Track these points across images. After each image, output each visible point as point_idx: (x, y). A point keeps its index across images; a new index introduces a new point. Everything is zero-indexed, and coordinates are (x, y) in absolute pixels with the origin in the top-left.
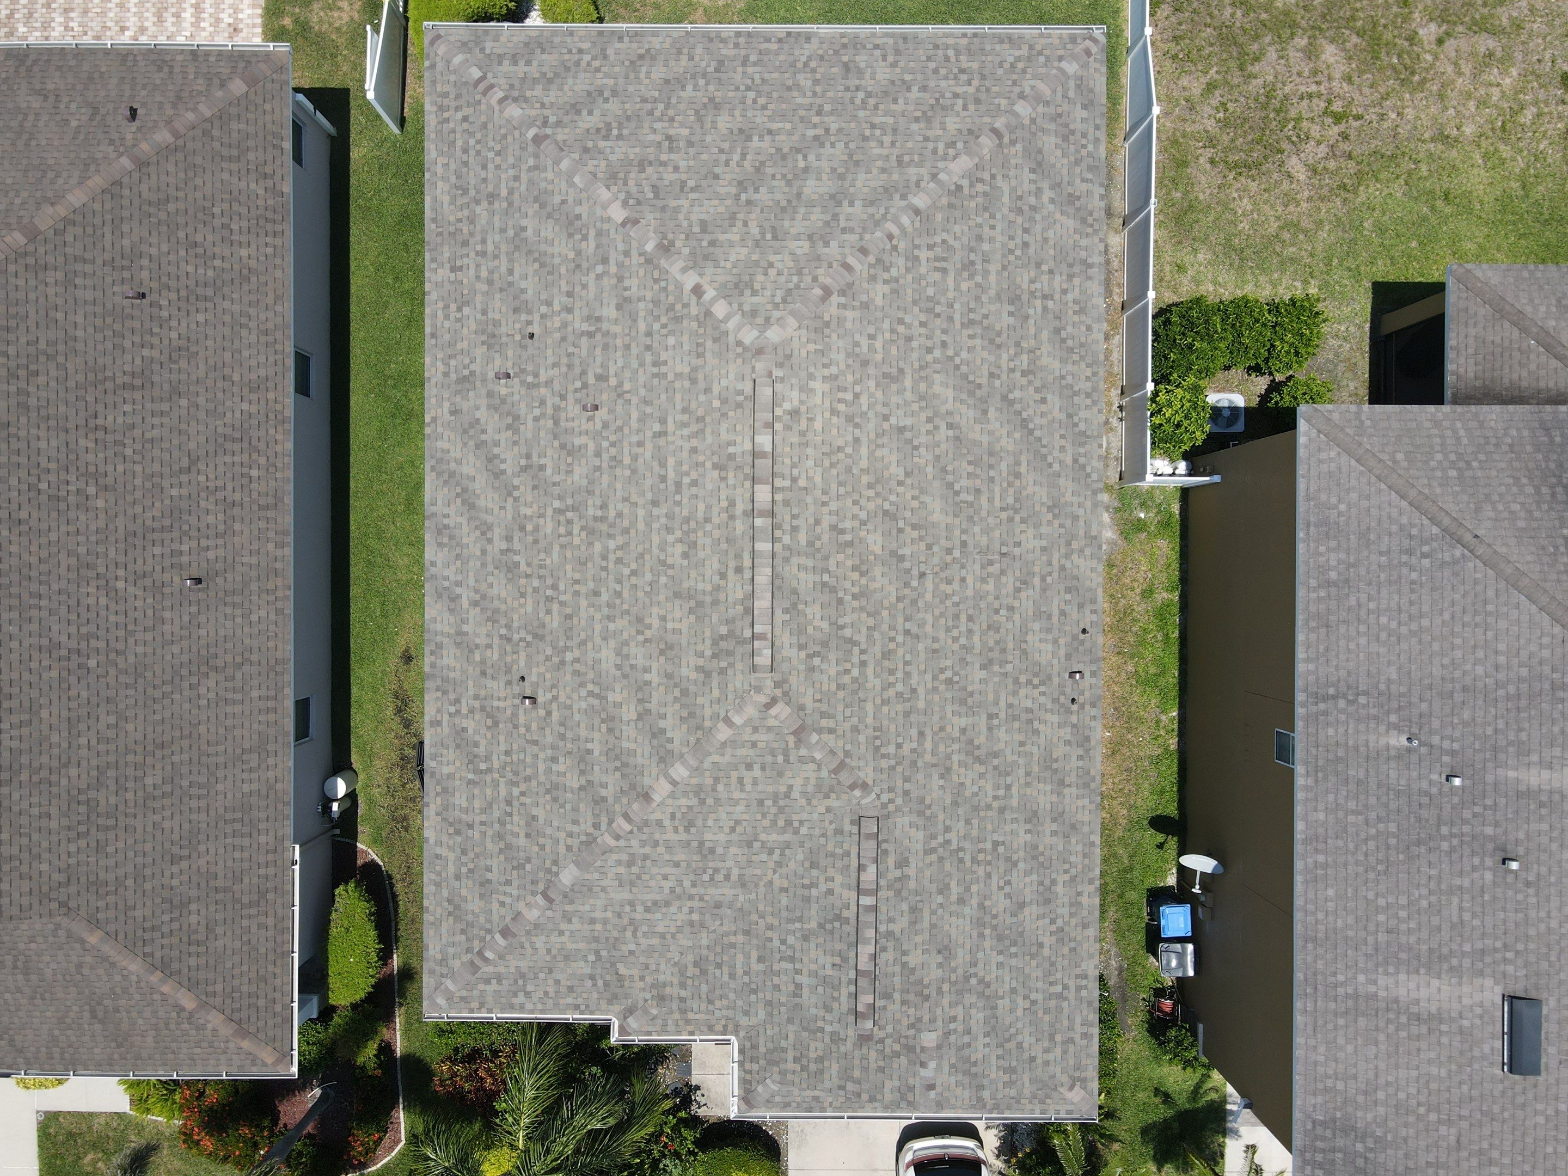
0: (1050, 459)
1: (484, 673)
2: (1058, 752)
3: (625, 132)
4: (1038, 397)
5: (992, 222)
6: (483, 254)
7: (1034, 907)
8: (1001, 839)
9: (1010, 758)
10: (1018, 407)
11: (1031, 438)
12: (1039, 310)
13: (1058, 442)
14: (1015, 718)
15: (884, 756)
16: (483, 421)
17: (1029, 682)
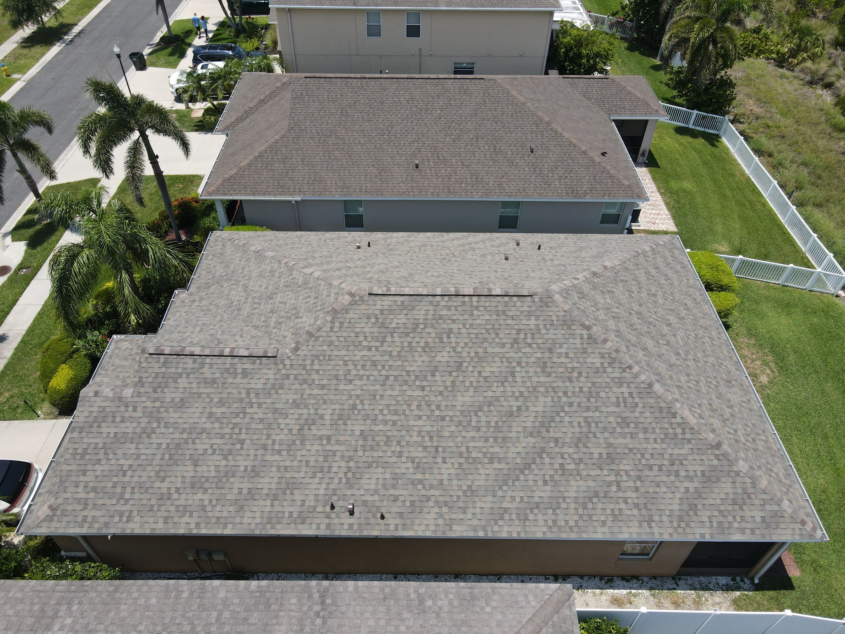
0: (505, 488)
2: (298, 496)
4: (547, 478)
5: (659, 441)
7: (192, 474)
8: (245, 446)
9: (299, 453)
10: (538, 461)
11: (518, 472)
12: (608, 479)
13: (518, 495)
14: (326, 457)
15: (313, 361)
17: (349, 468)
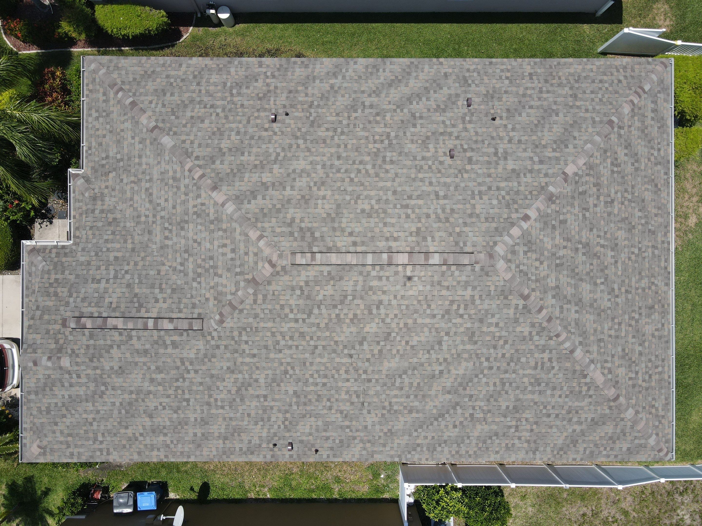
0: (420, 430)
1: (290, 92)
2: (244, 436)
3: (615, 175)
4: (457, 423)
6: (541, 92)
7: (150, 424)
8: (191, 403)
9: (240, 408)
10: (452, 411)
11: (432, 420)
12: (510, 424)
13: (430, 435)
14: (265, 411)
15: (240, 333)
16: (441, 91)
17: (286, 419)
